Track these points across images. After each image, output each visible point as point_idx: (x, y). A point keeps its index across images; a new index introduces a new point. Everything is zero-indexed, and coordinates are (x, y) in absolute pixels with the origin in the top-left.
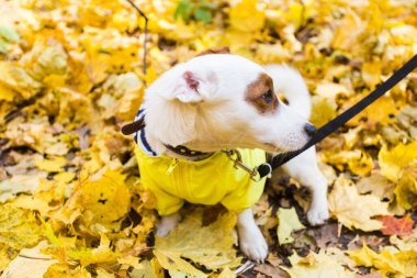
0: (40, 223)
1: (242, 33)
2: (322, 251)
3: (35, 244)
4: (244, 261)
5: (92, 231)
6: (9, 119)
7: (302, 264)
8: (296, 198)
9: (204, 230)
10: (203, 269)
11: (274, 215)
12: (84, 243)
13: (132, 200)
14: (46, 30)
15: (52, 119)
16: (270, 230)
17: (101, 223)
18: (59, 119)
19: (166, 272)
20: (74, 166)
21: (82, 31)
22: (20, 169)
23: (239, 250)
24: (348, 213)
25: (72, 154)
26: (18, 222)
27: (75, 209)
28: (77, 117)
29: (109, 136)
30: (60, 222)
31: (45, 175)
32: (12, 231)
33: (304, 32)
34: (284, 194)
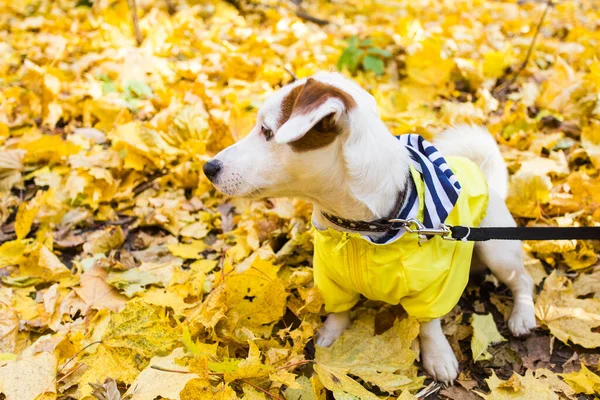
0: (174, 324)
1: (423, 86)
2: (529, 373)
3: (168, 352)
4: (427, 382)
5: (237, 338)
6: (138, 191)
7: (503, 389)
8: (494, 300)
9: (377, 339)
10: (376, 390)
11: (466, 322)
12: (227, 352)
13: (288, 298)
14: (183, 83)
15: (189, 193)
16: (461, 341)
17: (248, 326)
18: (197, 192)
20: (214, 252)
21: (226, 84)
22: (149, 255)
23: (420, 366)
25: (212, 237)
26: (148, 323)
27: (217, 308)
29: (259, 216)
30: (198, 324)
31: (180, 263)
32: (141, 333)
33: (503, 86)
34: (478, 295)
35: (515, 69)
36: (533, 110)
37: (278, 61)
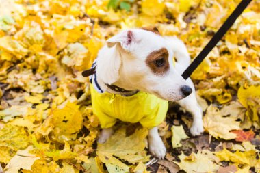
0: (28, 135)
1: (149, 17)
2: (199, 152)
3: (26, 148)
4: (151, 158)
5: (59, 139)
6: (9, 71)
7: (187, 160)
8: (183, 119)
9: (127, 139)
10: (127, 163)
11: (170, 130)
12: (55, 147)
13: (84, 121)
14: (30, 16)
15: (34, 71)
16: (167, 139)
17: (65, 134)
18: (39, 71)
19: (104, 165)
20: (48, 100)
21: (52, 17)
22: (16, 102)
23: (148, 151)
24: (215, 129)
25: (46, 93)
26: (15, 134)
27: (49, 126)
28: (49, 70)
29: (69, 82)
30: (40, 134)
31: (31, 105)
32: (12, 139)
33: (189, 16)
34: (176, 117)
35: (195, 7)
36: (203, 28)
37: (78, 5)
